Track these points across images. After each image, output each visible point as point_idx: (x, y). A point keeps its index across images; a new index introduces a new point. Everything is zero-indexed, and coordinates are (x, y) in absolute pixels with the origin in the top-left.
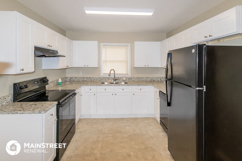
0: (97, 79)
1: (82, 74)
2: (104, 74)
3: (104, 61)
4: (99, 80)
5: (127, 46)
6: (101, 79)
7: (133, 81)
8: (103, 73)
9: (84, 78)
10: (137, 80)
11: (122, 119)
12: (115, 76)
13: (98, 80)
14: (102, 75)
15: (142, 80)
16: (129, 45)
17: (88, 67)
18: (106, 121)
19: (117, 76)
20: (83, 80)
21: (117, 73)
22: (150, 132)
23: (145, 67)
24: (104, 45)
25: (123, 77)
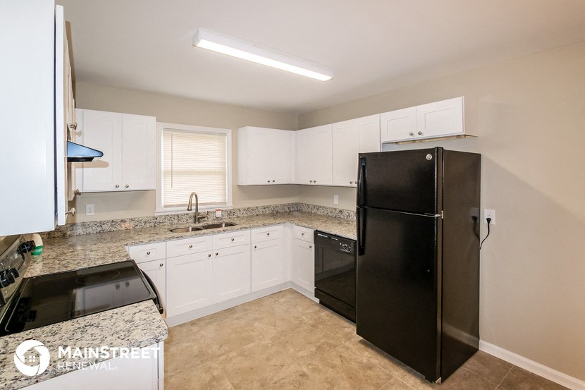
0: (145, 223)
1: (93, 214)
2: (165, 206)
3: (166, 172)
4: (152, 224)
5: (224, 134)
6: (158, 221)
7: (238, 217)
8: (163, 204)
9: (102, 224)
10: (246, 215)
11: (231, 311)
12: (197, 209)
13: (148, 225)
14: (160, 211)
15: (255, 214)
16: (229, 132)
17: (127, 189)
18: (195, 328)
19: (202, 210)
20: (99, 229)
21: (202, 202)
22: (304, 318)
23: (268, 183)
24: (166, 129)
25: (214, 210)
